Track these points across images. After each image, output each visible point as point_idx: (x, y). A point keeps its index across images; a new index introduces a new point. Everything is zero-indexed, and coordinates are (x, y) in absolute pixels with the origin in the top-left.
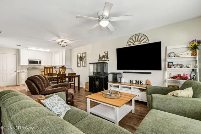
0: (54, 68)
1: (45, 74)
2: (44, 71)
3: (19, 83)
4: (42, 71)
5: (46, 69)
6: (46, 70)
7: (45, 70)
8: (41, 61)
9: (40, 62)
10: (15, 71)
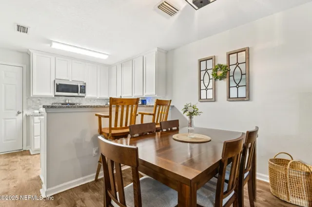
0: (140, 103)
1: (113, 126)
2: (110, 117)
3: (28, 144)
4: (100, 117)
5: (117, 107)
6: (117, 113)
7: (114, 109)
8: (85, 87)
9: (83, 89)
10: (19, 113)
